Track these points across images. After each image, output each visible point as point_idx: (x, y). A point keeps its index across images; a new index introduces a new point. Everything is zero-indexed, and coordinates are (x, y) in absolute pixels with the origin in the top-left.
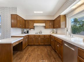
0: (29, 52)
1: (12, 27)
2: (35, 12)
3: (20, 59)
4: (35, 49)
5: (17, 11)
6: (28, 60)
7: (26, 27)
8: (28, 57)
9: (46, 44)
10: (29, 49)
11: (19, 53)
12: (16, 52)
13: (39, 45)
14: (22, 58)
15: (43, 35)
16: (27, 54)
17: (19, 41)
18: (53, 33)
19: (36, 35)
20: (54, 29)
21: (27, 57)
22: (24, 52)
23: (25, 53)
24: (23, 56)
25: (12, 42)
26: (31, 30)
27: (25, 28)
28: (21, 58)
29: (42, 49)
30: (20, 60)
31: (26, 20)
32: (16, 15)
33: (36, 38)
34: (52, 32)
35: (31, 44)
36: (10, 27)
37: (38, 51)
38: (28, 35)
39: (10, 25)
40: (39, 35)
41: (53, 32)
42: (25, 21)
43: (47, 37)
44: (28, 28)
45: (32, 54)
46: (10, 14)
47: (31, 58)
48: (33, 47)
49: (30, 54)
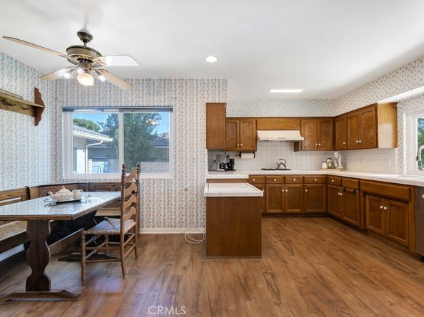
2: (273, 91)
9: (309, 210)
15: (297, 176)
18: (333, 167)
20: (336, 153)
33: (270, 188)
34: (324, 165)
40: (284, 177)
41: (333, 163)
43: (314, 182)
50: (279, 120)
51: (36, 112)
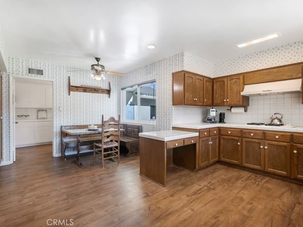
0: (213, 182)
1: (174, 104)
3: (182, 185)
4: (238, 179)
5: (185, 61)
6: (201, 196)
7: (215, 102)
8: (203, 190)
10: (216, 174)
11: (186, 172)
12: (181, 168)
13: (265, 173)
14: (188, 185)
15: (283, 135)
16: (203, 184)
17: (184, 140)
19: (250, 131)
21: (200, 189)
22: (199, 175)
23: (200, 179)
24: (193, 183)
25: (166, 139)
26: (233, 110)
27: (213, 105)
28: (185, 185)
29: (268, 189)
30: (182, 188)
31: (214, 79)
32: (183, 71)
33: (247, 142)
35: (228, 160)
36: (171, 103)
37: (244, 188)
38: (219, 129)
39: (171, 99)
40: (264, 133)
42: (213, 81)
44: (221, 104)
45: (220, 188)
46: (171, 72)
47: (209, 196)
48: (233, 173)
49: (211, 187)
50: (271, 70)
51: (108, 92)
